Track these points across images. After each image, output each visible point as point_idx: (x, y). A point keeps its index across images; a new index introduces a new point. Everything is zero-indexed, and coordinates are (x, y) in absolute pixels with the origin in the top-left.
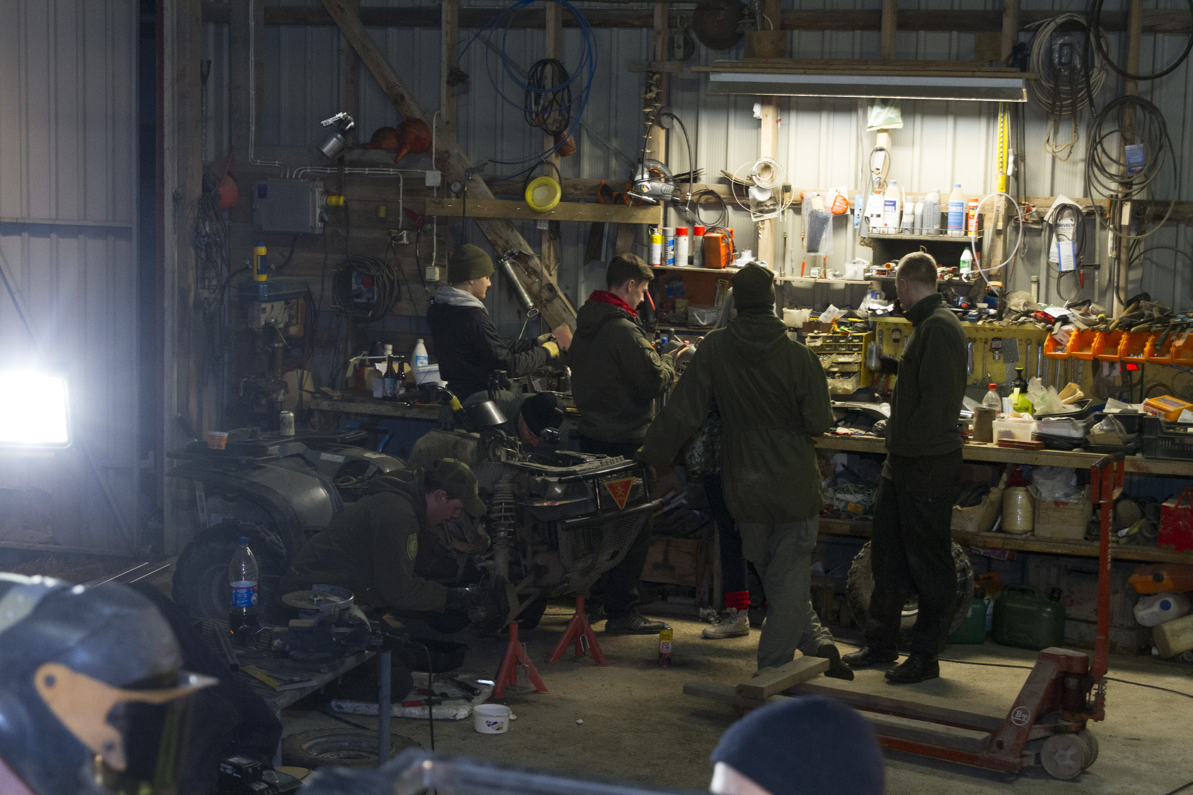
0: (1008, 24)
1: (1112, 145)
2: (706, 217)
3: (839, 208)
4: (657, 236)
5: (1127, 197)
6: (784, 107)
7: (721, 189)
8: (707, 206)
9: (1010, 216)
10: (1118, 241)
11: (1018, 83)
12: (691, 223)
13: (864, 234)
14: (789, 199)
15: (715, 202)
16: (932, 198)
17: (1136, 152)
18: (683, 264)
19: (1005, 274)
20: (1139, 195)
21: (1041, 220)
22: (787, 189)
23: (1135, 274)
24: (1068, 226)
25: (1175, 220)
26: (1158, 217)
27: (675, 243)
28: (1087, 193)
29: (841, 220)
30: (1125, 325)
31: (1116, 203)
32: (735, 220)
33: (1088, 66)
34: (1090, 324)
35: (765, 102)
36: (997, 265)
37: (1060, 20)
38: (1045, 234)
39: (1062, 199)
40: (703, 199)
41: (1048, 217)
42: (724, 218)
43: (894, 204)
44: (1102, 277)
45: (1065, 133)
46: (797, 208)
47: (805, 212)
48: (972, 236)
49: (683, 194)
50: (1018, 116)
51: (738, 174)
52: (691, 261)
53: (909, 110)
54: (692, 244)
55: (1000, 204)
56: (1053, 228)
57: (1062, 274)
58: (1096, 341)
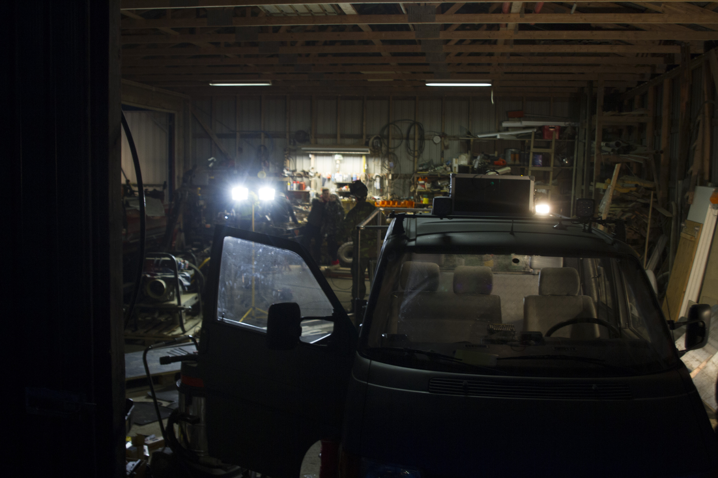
0: (364, 137)
1: (387, 162)
2: (299, 179)
4: (289, 184)
6: (316, 155)
7: (302, 173)
8: (299, 177)
9: (366, 178)
10: (389, 182)
11: (368, 149)
12: (295, 181)
15: (300, 176)
17: (391, 163)
18: (295, 189)
20: (392, 172)
21: (372, 178)
22: (317, 173)
23: (392, 189)
24: (378, 179)
26: (396, 177)
27: (293, 185)
29: (329, 179)
30: (391, 200)
31: (388, 175)
32: (305, 180)
33: (381, 145)
34: (384, 200)
35: (312, 154)
37: (375, 136)
39: (376, 174)
41: (374, 178)
42: (303, 180)
43: (341, 175)
44: (385, 190)
45: (376, 161)
47: (321, 178)
50: (367, 156)
51: (306, 170)
53: (344, 155)
54: (297, 185)
55: (364, 175)
56: (375, 180)
57: (377, 190)
58: (386, 203)
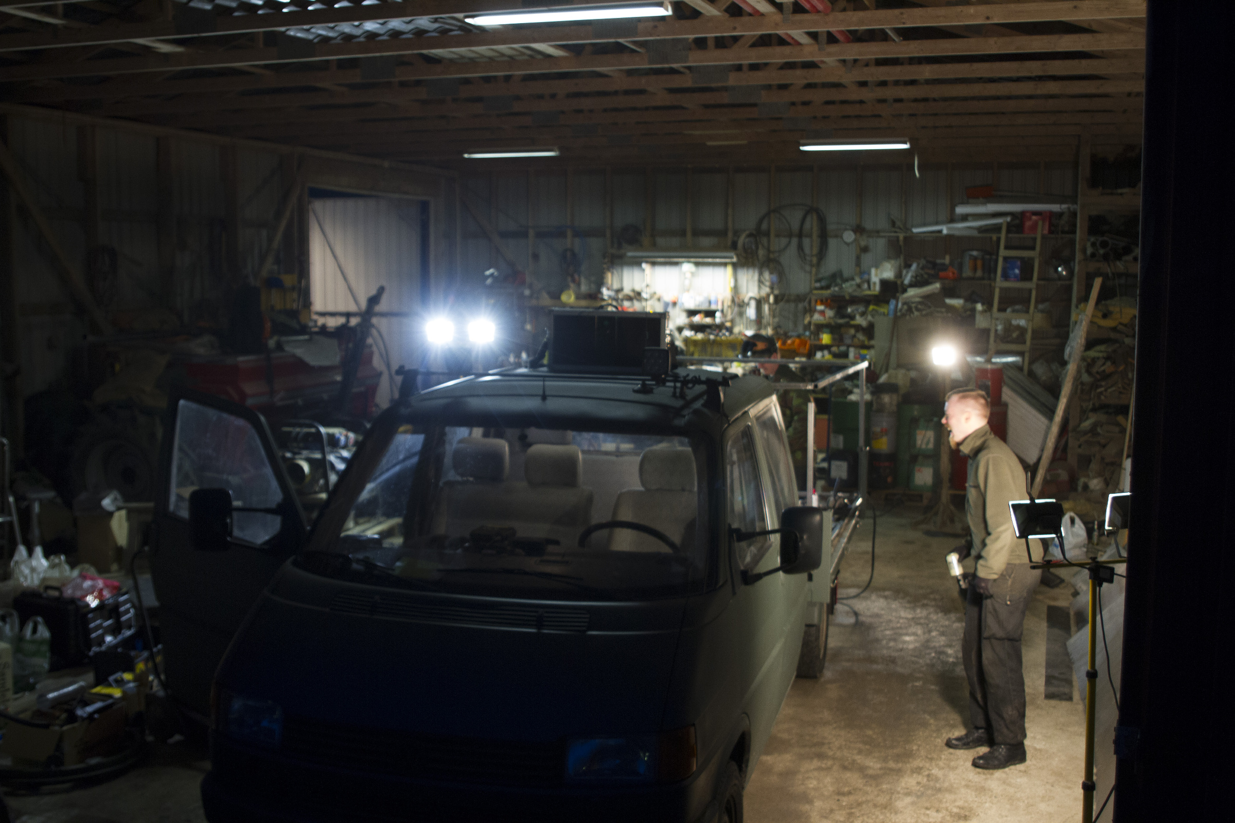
0: (730, 234)
1: (767, 275)
2: (626, 304)
3: (674, 300)
5: (772, 293)
6: (654, 264)
7: (631, 294)
8: (627, 300)
10: (770, 309)
11: (732, 254)
13: (683, 308)
14: (656, 297)
17: (774, 277)
19: (732, 321)
20: (776, 292)
21: (743, 301)
23: (777, 320)
24: (753, 304)
26: (782, 300)
28: (759, 292)
29: (675, 304)
31: (768, 296)
32: (636, 305)
33: (757, 248)
35: (647, 262)
36: (729, 317)
37: (747, 232)
38: (745, 307)
44: (765, 321)
45: (751, 272)
46: (659, 300)
48: (720, 307)
50: (735, 266)
51: (637, 288)
55: (730, 297)
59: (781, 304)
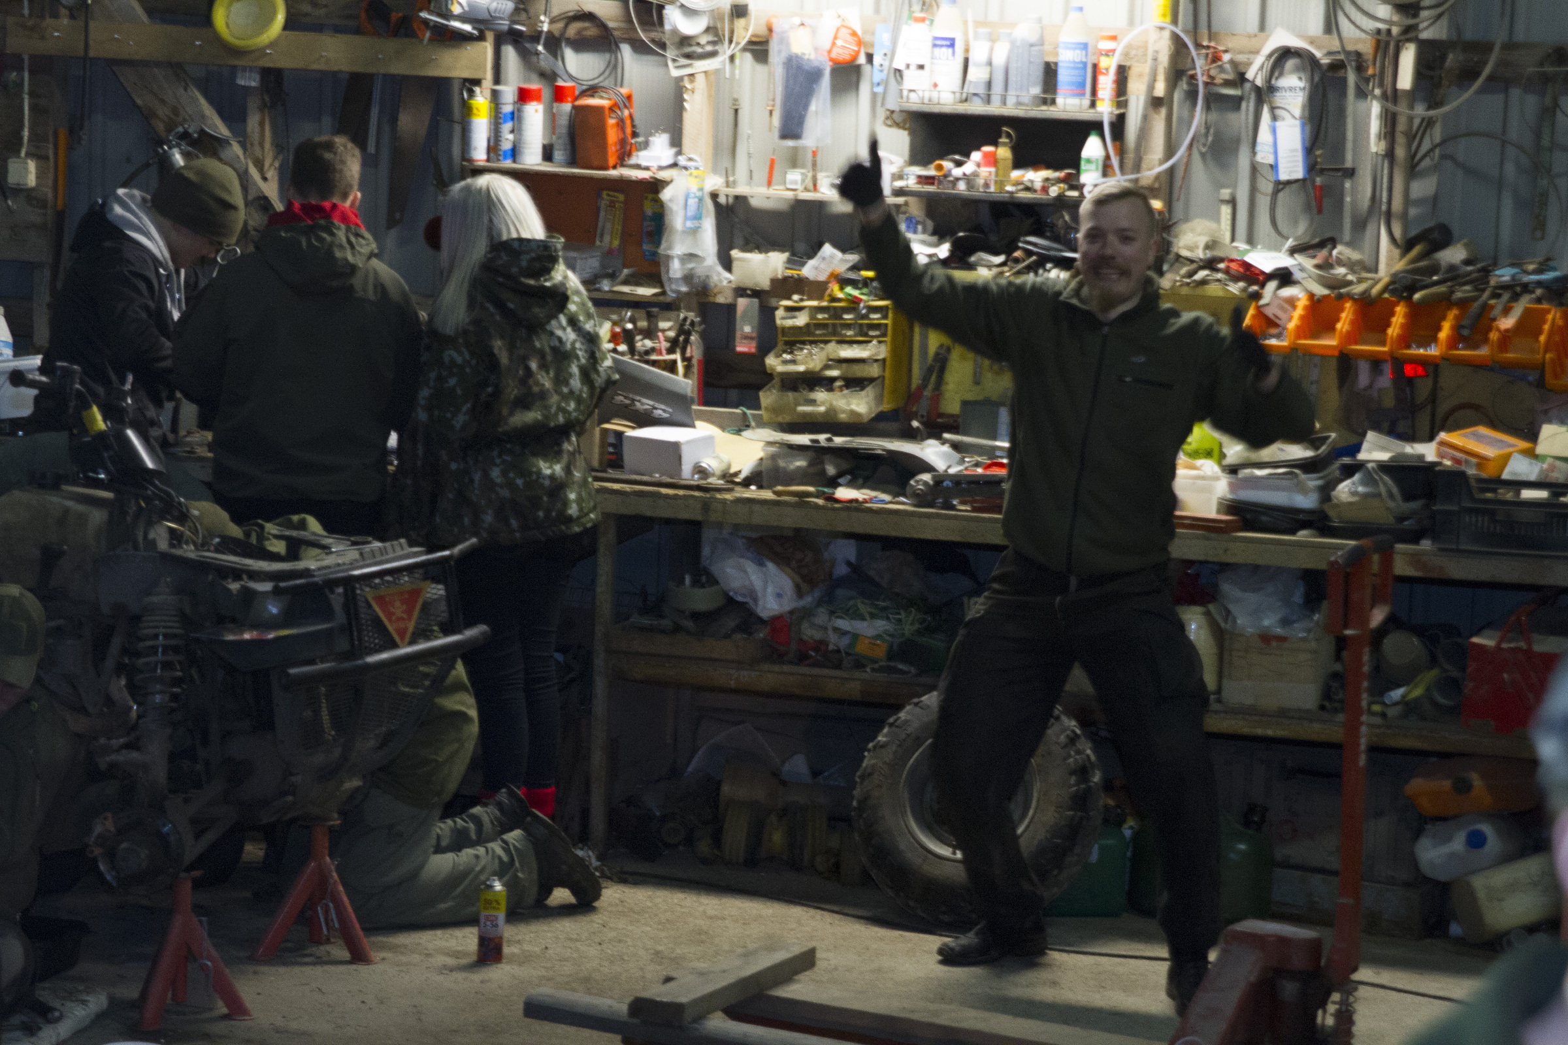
2: (578, 65)
3: (844, 49)
4: (481, 102)
5: (1409, 33)
7: (607, 10)
8: (580, 45)
9: (1179, 71)
10: (1390, 121)
12: (549, 76)
13: (892, 104)
14: (745, 31)
15: (597, 37)
16: (1025, 31)
18: (532, 158)
19: (1169, 184)
20: (1432, 30)
21: (1241, 78)
22: (739, 11)
23: (1423, 188)
24: (1293, 91)
25: (1500, 82)
26: (1468, 75)
27: (516, 117)
28: (1331, 25)
29: (847, 75)
30: (1402, 287)
31: (1388, 48)
32: (637, 73)
34: (1336, 284)
36: (1153, 167)
38: (1249, 106)
39: (1281, 38)
40: (573, 30)
41: (1255, 73)
42: (614, 67)
43: (951, 43)
44: (1358, 192)
46: (759, 49)
47: (776, 57)
48: (1105, 110)
49: (533, 21)
52: (548, 154)
54: (551, 119)
55: (1162, 47)
56: (1265, 94)
57: (1281, 186)
58: (1345, 320)
59: (1459, 100)
